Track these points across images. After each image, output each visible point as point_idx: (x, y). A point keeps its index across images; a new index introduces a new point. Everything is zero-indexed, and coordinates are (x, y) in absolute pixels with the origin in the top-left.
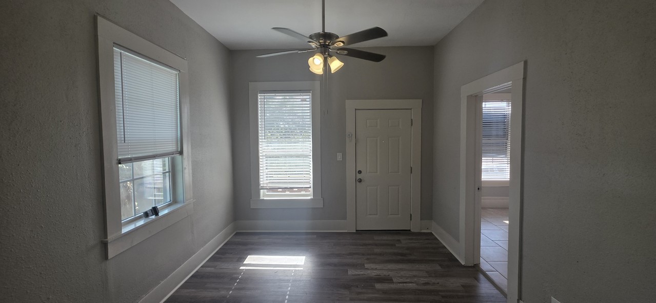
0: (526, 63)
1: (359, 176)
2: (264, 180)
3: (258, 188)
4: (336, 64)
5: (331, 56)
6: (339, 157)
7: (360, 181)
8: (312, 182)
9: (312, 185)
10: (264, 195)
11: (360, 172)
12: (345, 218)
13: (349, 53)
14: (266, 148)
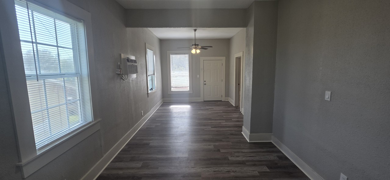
0: (243, 52)
1: (205, 83)
2: (172, 85)
3: (170, 87)
4: (198, 51)
5: (197, 49)
6: (198, 76)
7: (205, 84)
8: (189, 85)
9: (189, 86)
10: (173, 89)
11: (205, 81)
12: (200, 97)
13: (203, 48)
14: (172, 73)
